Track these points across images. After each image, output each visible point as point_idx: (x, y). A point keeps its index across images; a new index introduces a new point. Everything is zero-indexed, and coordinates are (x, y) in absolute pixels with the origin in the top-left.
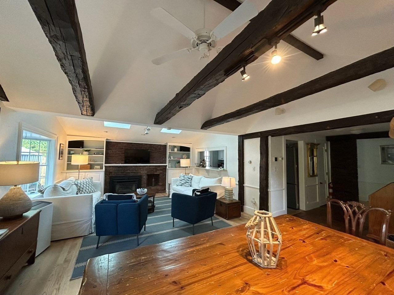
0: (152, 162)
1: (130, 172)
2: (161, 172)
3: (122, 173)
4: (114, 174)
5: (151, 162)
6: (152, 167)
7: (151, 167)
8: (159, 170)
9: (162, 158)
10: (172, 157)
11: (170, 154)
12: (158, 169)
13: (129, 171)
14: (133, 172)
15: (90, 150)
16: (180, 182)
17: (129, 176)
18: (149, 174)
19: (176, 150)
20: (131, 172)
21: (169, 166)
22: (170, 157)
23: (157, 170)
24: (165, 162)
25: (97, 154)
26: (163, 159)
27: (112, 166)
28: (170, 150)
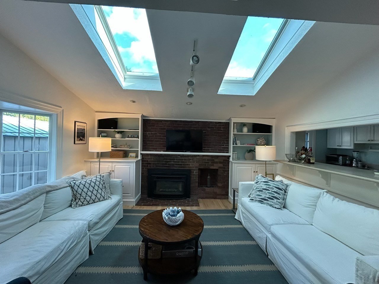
0: (207, 150)
1: (173, 164)
2: (221, 165)
3: (163, 164)
4: (153, 166)
5: (204, 150)
6: (206, 157)
7: (204, 158)
8: (217, 163)
9: (223, 143)
10: (238, 142)
11: (235, 138)
12: (216, 160)
13: (173, 162)
14: (178, 165)
15: (124, 131)
16: (258, 193)
17: (173, 169)
18: (202, 167)
19: (245, 130)
20: (176, 164)
21: (234, 157)
22: (235, 142)
23: (213, 163)
24: (226, 150)
25: (131, 137)
26: (224, 145)
27: (151, 155)
28: (235, 130)
